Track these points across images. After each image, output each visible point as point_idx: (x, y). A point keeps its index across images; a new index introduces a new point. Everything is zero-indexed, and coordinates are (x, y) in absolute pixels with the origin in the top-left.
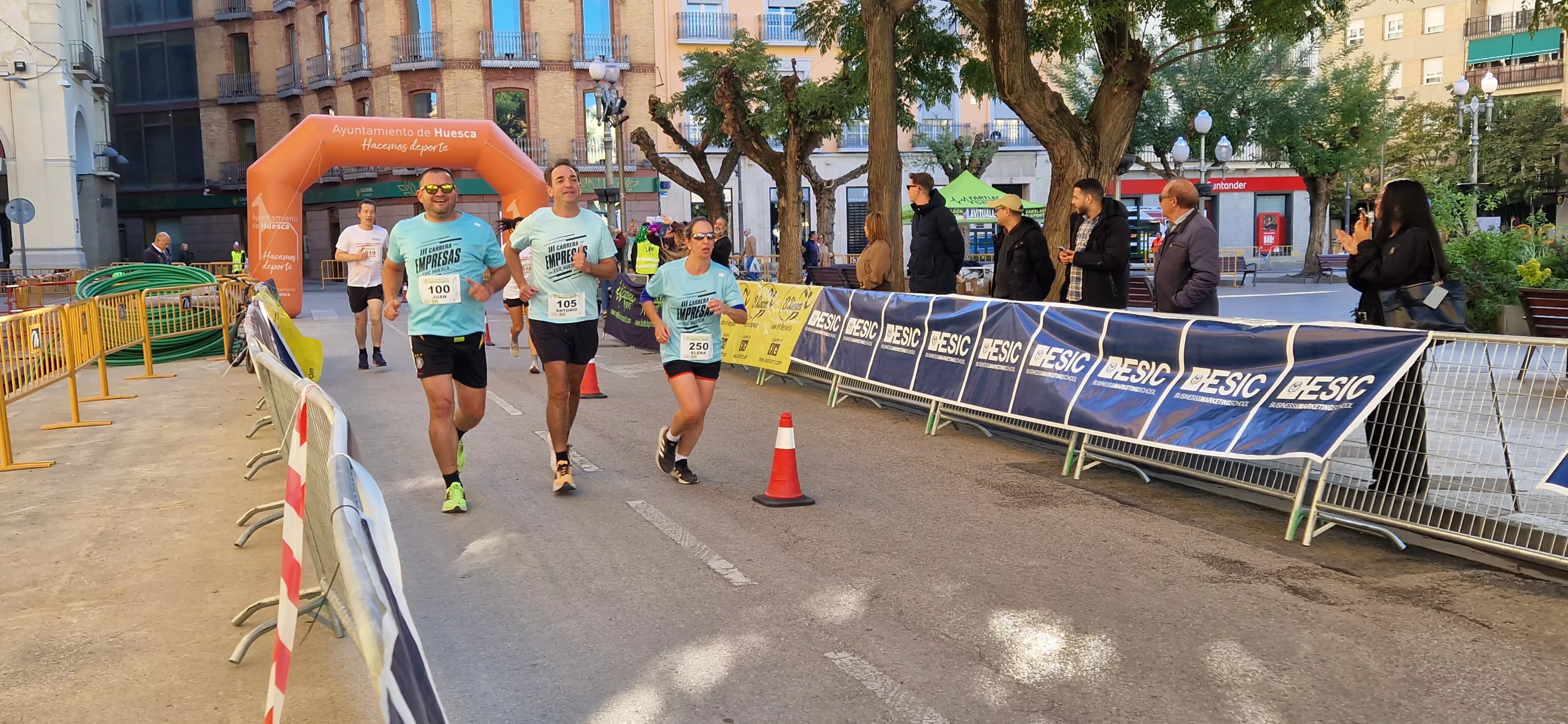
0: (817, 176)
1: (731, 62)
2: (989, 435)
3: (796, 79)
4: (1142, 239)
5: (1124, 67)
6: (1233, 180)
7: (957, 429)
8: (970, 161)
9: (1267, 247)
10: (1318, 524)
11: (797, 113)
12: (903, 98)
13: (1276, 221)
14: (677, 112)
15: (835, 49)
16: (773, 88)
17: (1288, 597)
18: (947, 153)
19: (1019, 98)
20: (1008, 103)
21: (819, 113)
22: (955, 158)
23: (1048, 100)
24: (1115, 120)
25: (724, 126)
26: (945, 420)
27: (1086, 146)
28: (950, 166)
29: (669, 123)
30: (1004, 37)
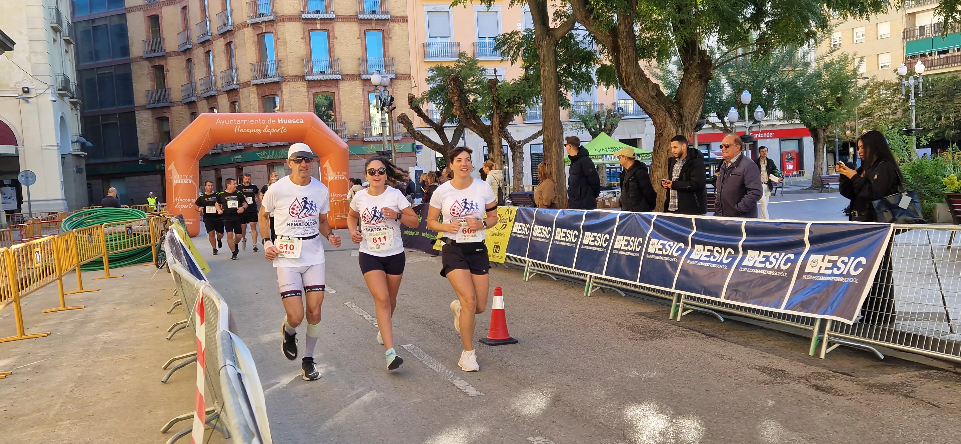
0: (512, 138)
1: (457, 72)
2: (624, 295)
3: (497, 81)
4: (712, 170)
5: (696, 66)
6: (766, 132)
7: (604, 292)
8: (605, 126)
9: (789, 171)
10: (830, 344)
11: (499, 101)
12: (562, 90)
13: (794, 156)
14: (425, 103)
15: (520, 62)
16: (482, 87)
17: (813, 392)
18: (591, 121)
19: (633, 88)
20: (626, 91)
21: (512, 101)
22: (596, 125)
23: (651, 89)
24: (692, 99)
25: (454, 111)
26: (596, 287)
27: (675, 114)
28: (593, 130)
29: (421, 110)
30: (622, 51)
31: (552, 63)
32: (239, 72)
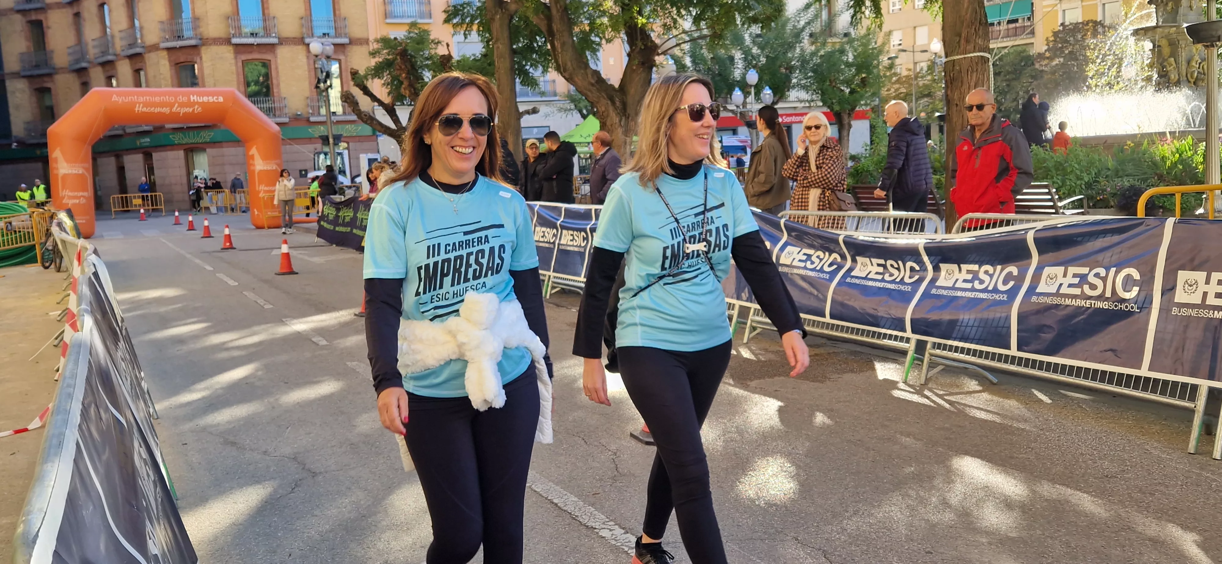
1: (404, 45)
3: (450, 57)
18: (580, 102)
19: (572, 74)
20: (564, 77)
23: (590, 76)
24: (636, 87)
27: (618, 104)
29: (366, 88)
30: (557, 36)
31: (507, 41)
32: (144, 32)
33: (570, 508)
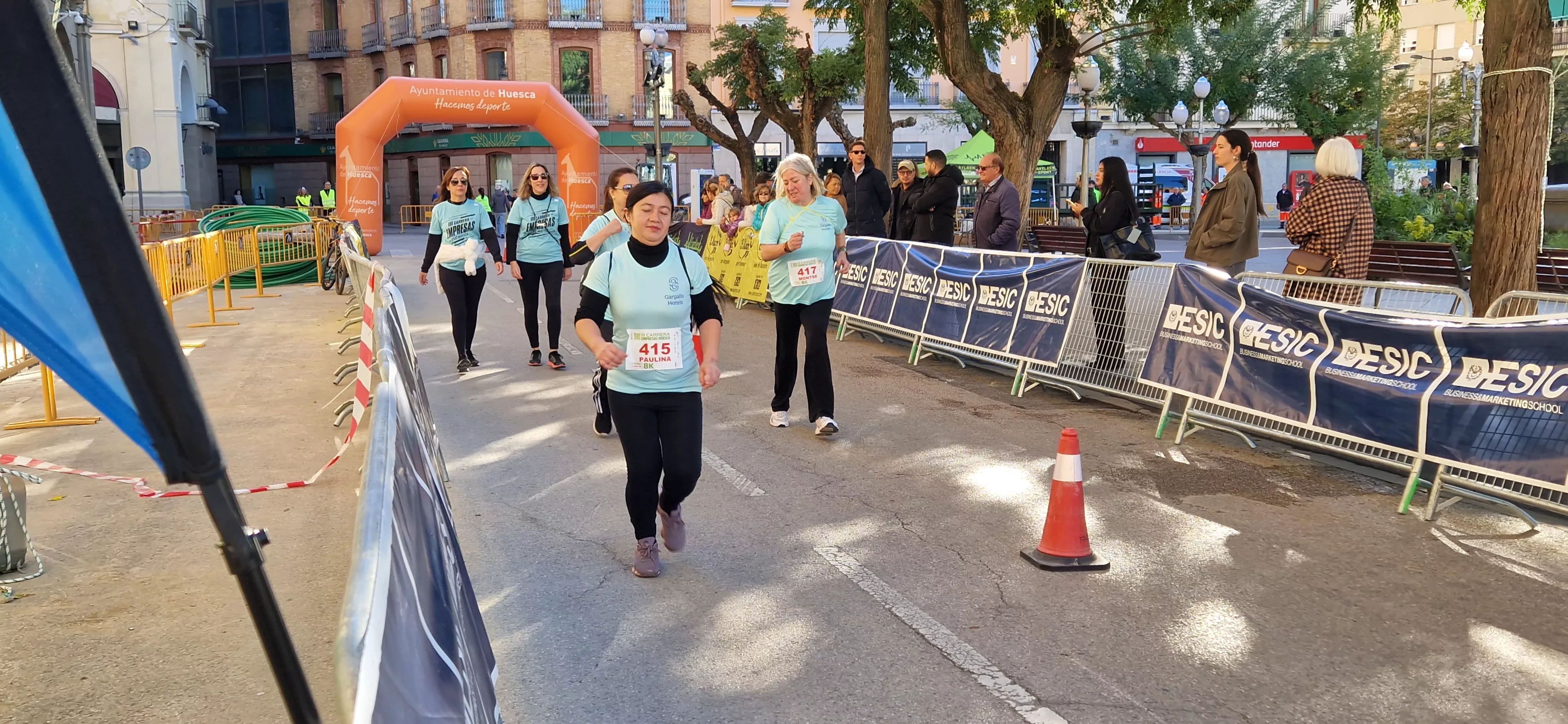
1: (753, 35)
3: (809, 51)
5: (1053, 52)
11: (812, 80)
14: (711, 78)
16: (789, 59)
18: (969, 113)
19: (962, 77)
23: (987, 80)
24: (1047, 96)
25: (748, 91)
27: (1021, 118)
28: (974, 125)
29: (704, 87)
30: (947, 29)
31: (882, 32)
32: (450, 10)
33: (940, 643)
